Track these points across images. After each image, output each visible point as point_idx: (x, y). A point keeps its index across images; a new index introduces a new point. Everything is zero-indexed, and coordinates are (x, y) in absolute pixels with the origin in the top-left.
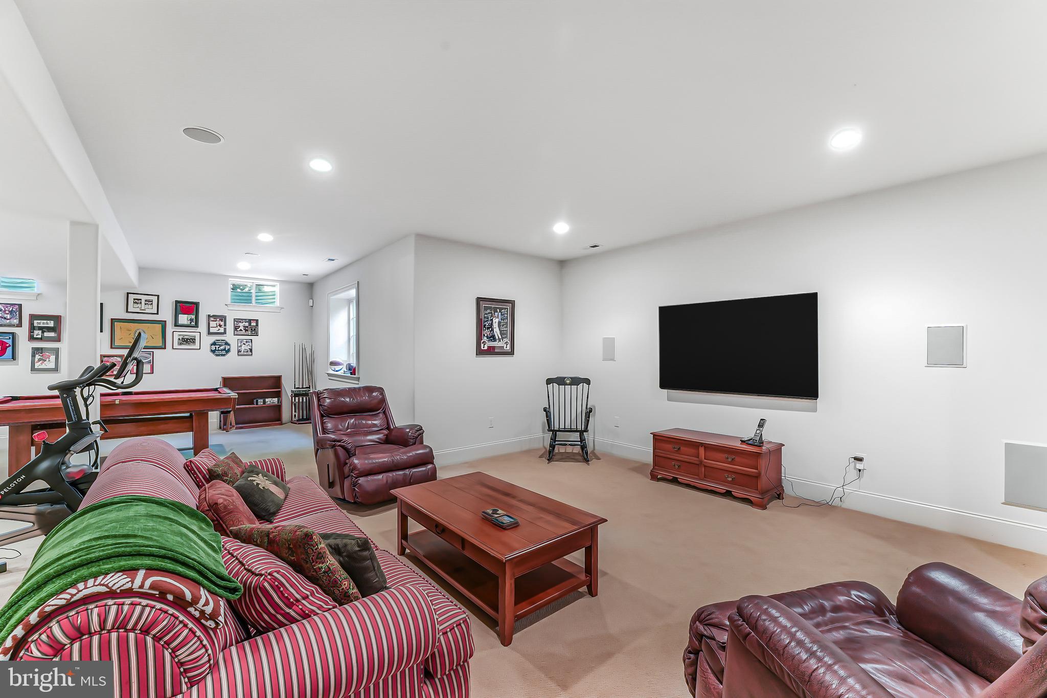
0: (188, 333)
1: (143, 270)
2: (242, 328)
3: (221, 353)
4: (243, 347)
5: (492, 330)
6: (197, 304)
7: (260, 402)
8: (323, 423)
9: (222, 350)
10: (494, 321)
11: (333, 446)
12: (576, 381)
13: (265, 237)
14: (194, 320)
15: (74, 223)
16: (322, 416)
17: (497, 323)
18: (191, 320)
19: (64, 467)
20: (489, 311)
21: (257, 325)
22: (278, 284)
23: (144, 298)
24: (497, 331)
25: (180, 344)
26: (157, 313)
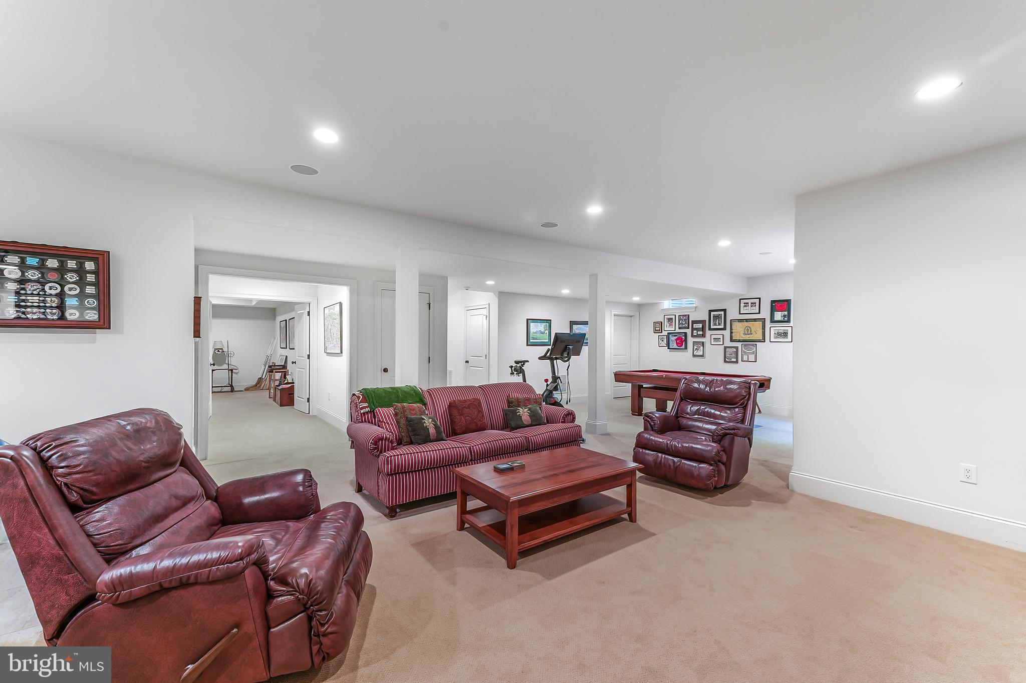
0: (782, 327)
1: (750, 280)
6: (788, 302)
18: (785, 316)
23: (750, 301)
25: (776, 338)
26: (759, 313)
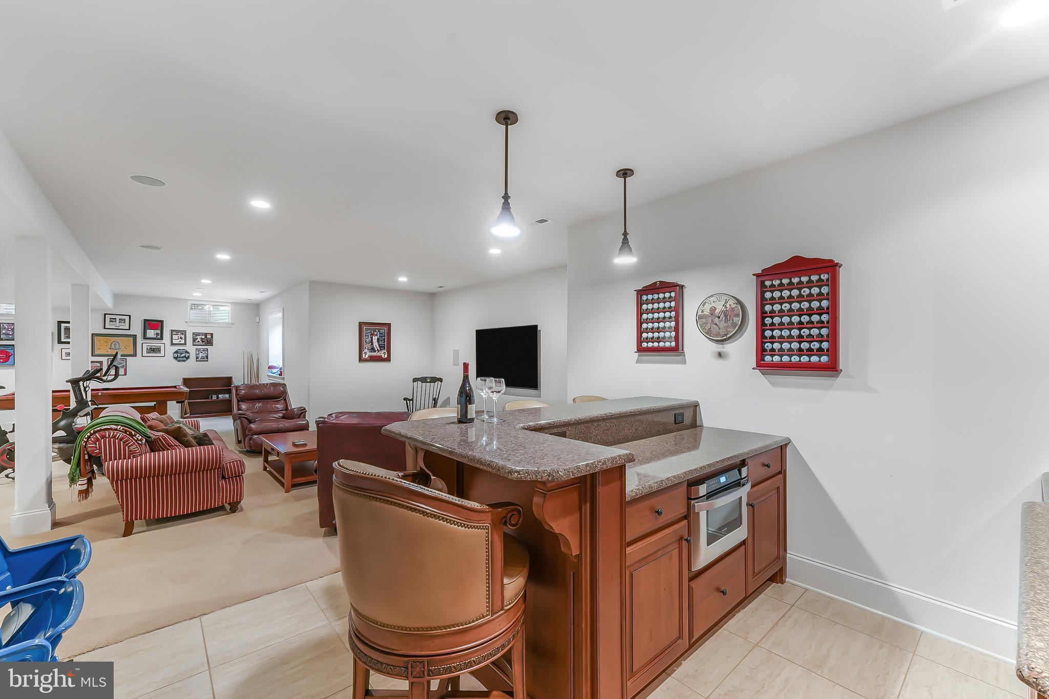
0: (155, 344)
1: (118, 297)
2: (199, 340)
3: (182, 359)
4: (201, 355)
5: (372, 344)
6: (162, 322)
7: (214, 397)
8: (238, 405)
9: (183, 357)
10: (374, 339)
11: (240, 418)
12: (434, 380)
13: (206, 281)
14: (160, 335)
15: (74, 285)
16: (238, 401)
17: (376, 340)
18: (157, 334)
19: (74, 424)
20: (369, 331)
21: (212, 337)
22: (230, 305)
23: (118, 318)
24: (376, 344)
25: (148, 352)
26: (129, 329)
